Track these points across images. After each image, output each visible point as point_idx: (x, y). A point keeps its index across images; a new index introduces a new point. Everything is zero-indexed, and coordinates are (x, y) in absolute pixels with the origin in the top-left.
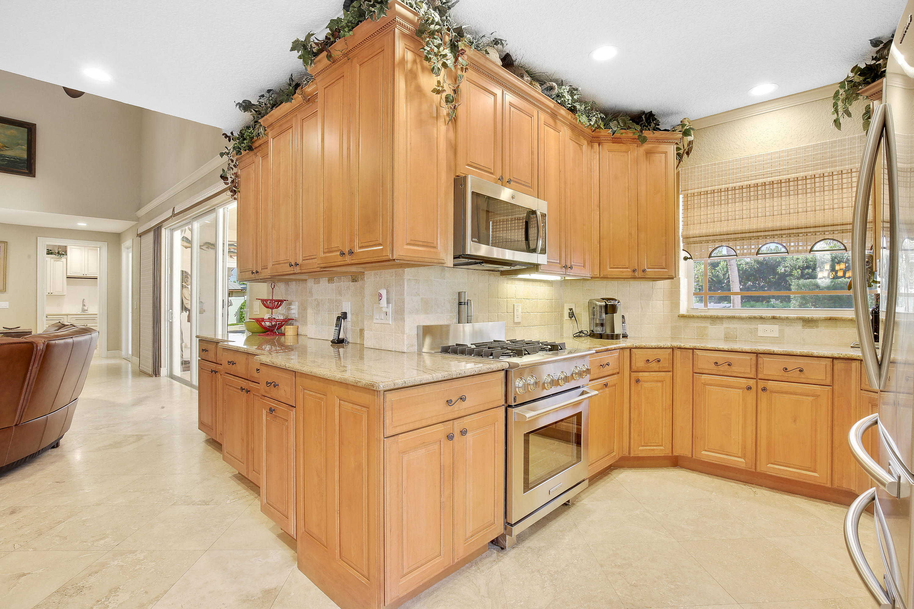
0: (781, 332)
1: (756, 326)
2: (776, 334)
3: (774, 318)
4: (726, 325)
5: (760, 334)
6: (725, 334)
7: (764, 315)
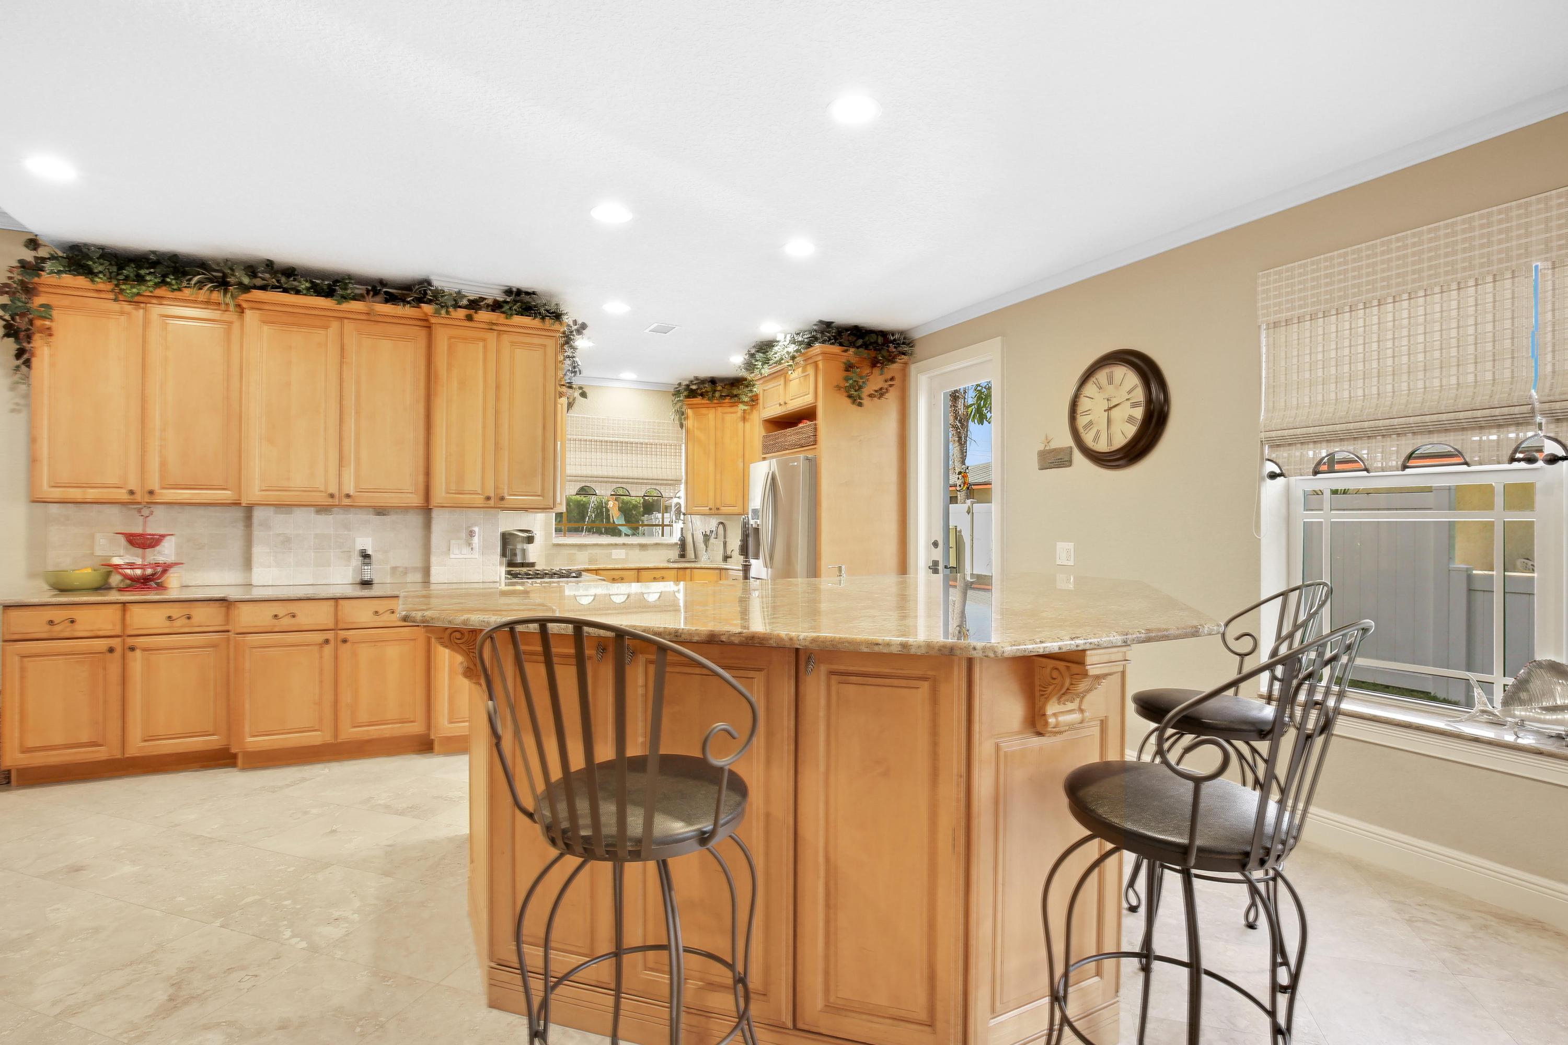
0: (627, 554)
1: (610, 551)
2: (623, 557)
3: (624, 544)
4: (590, 551)
5: (614, 557)
6: (589, 559)
7: (618, 542)
